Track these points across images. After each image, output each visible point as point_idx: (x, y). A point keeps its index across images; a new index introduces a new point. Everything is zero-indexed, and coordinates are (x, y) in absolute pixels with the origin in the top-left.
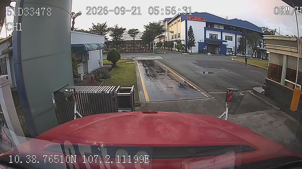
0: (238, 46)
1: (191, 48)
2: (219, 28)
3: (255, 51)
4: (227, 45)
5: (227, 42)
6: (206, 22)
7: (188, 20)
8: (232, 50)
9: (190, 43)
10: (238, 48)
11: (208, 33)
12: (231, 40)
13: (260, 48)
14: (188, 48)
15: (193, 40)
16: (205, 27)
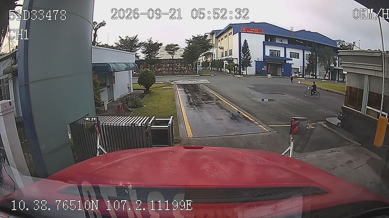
0: (306, 65)
1: (246, 68)
2: (281, 43)
3: (329, 71)
4: (293, 64)
5: (292, 60)
6: (265, 35)
7: (242, 32)
8: (298, 70)
9: (245, 62)
10: (306, 67)
11: (268, 49)
12: (297, 58)
13: (335, 67)
14: (242, 68)
15: (248, 59)
16: (263, 41)
